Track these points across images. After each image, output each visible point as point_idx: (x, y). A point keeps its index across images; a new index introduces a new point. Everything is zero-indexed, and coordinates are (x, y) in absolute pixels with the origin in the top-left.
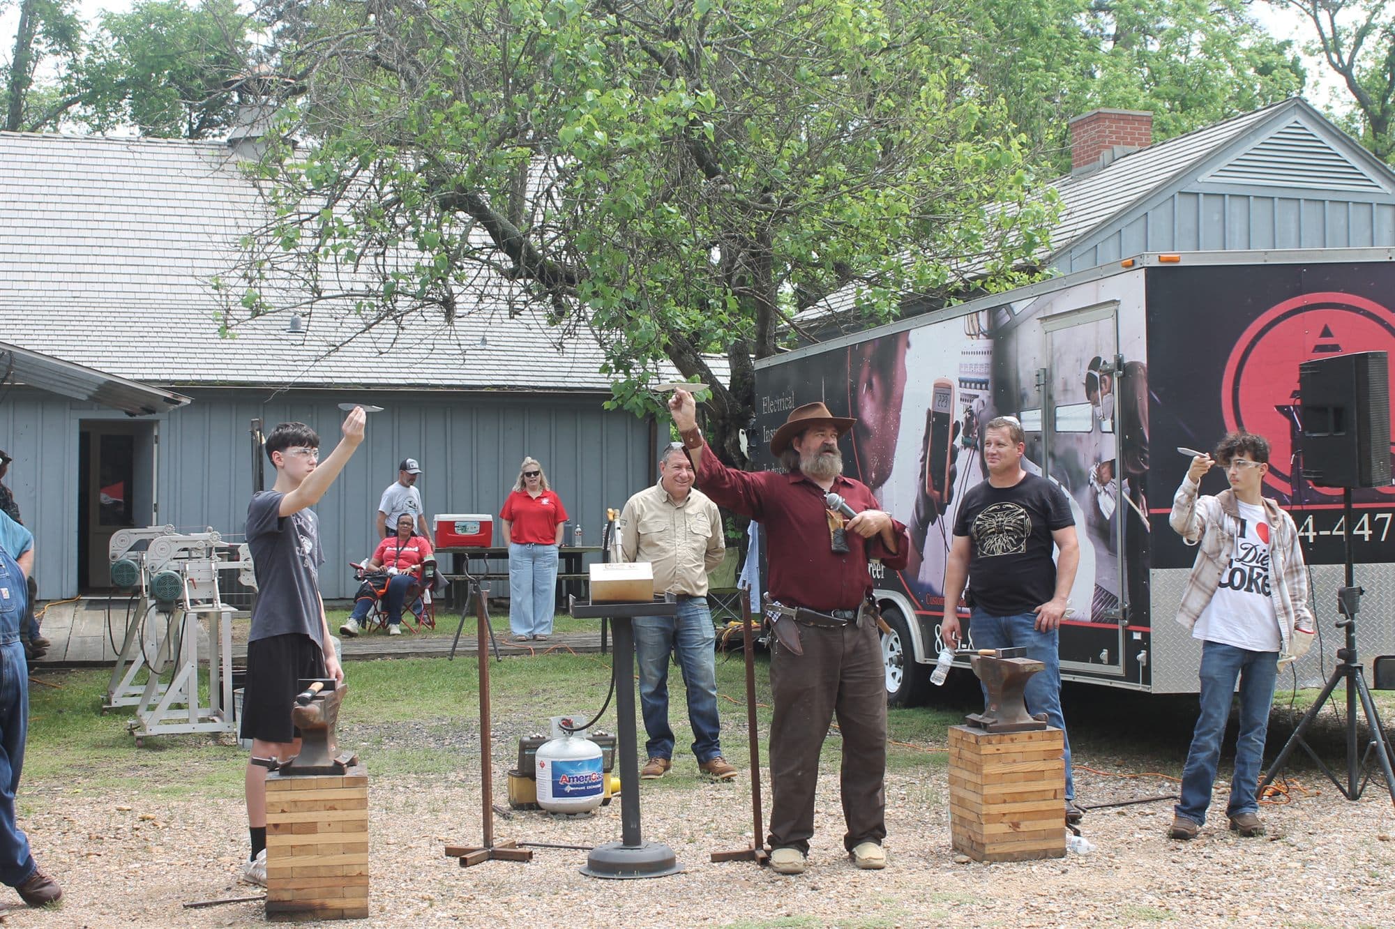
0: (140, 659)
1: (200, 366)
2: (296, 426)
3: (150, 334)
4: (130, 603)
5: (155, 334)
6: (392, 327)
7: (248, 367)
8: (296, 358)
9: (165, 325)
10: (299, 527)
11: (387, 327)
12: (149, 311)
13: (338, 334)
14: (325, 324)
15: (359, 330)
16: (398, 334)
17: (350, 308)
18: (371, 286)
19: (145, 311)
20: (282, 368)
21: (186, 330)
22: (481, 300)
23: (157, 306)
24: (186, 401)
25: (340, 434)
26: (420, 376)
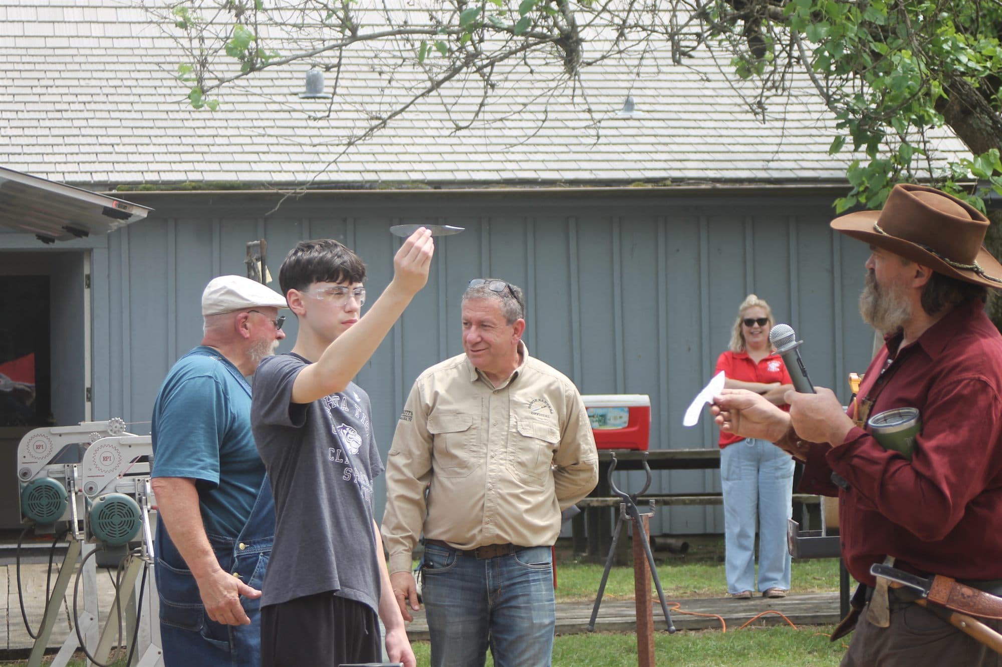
0: (70, 643)
1: (158, 158)
2: (326, 246)
3: (73, 107)
4: (52, 553)
5: (81, 107)
6: (474, 84)
7: (238, 157)
8: (316, 141)
9: (98, 91)
10: (336, 412)
11: (468, 85)
12: (70, 67)
13: (386, 99)
14: (363, 83)
15: (420, 92)
16: (485, 96)
17: (405, 55)
18: (439, 16)
19: (62, 67)
20: (294, 157)
21: (132, 98)
22: (622, 34)
23: (83, 59)
24: (140, 212)
25: (390, 270)
26: (525, 165)
